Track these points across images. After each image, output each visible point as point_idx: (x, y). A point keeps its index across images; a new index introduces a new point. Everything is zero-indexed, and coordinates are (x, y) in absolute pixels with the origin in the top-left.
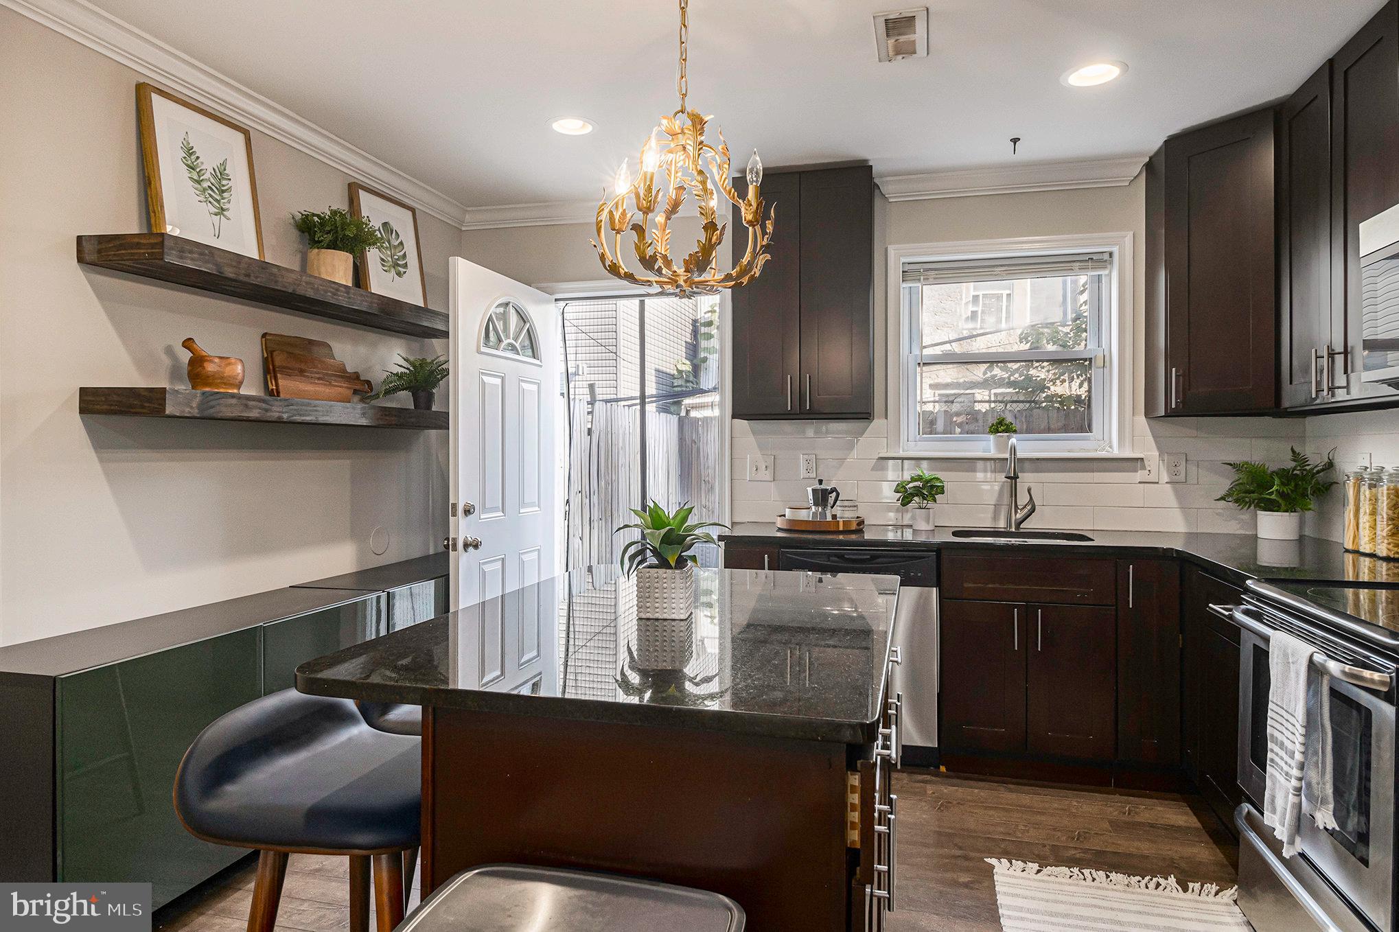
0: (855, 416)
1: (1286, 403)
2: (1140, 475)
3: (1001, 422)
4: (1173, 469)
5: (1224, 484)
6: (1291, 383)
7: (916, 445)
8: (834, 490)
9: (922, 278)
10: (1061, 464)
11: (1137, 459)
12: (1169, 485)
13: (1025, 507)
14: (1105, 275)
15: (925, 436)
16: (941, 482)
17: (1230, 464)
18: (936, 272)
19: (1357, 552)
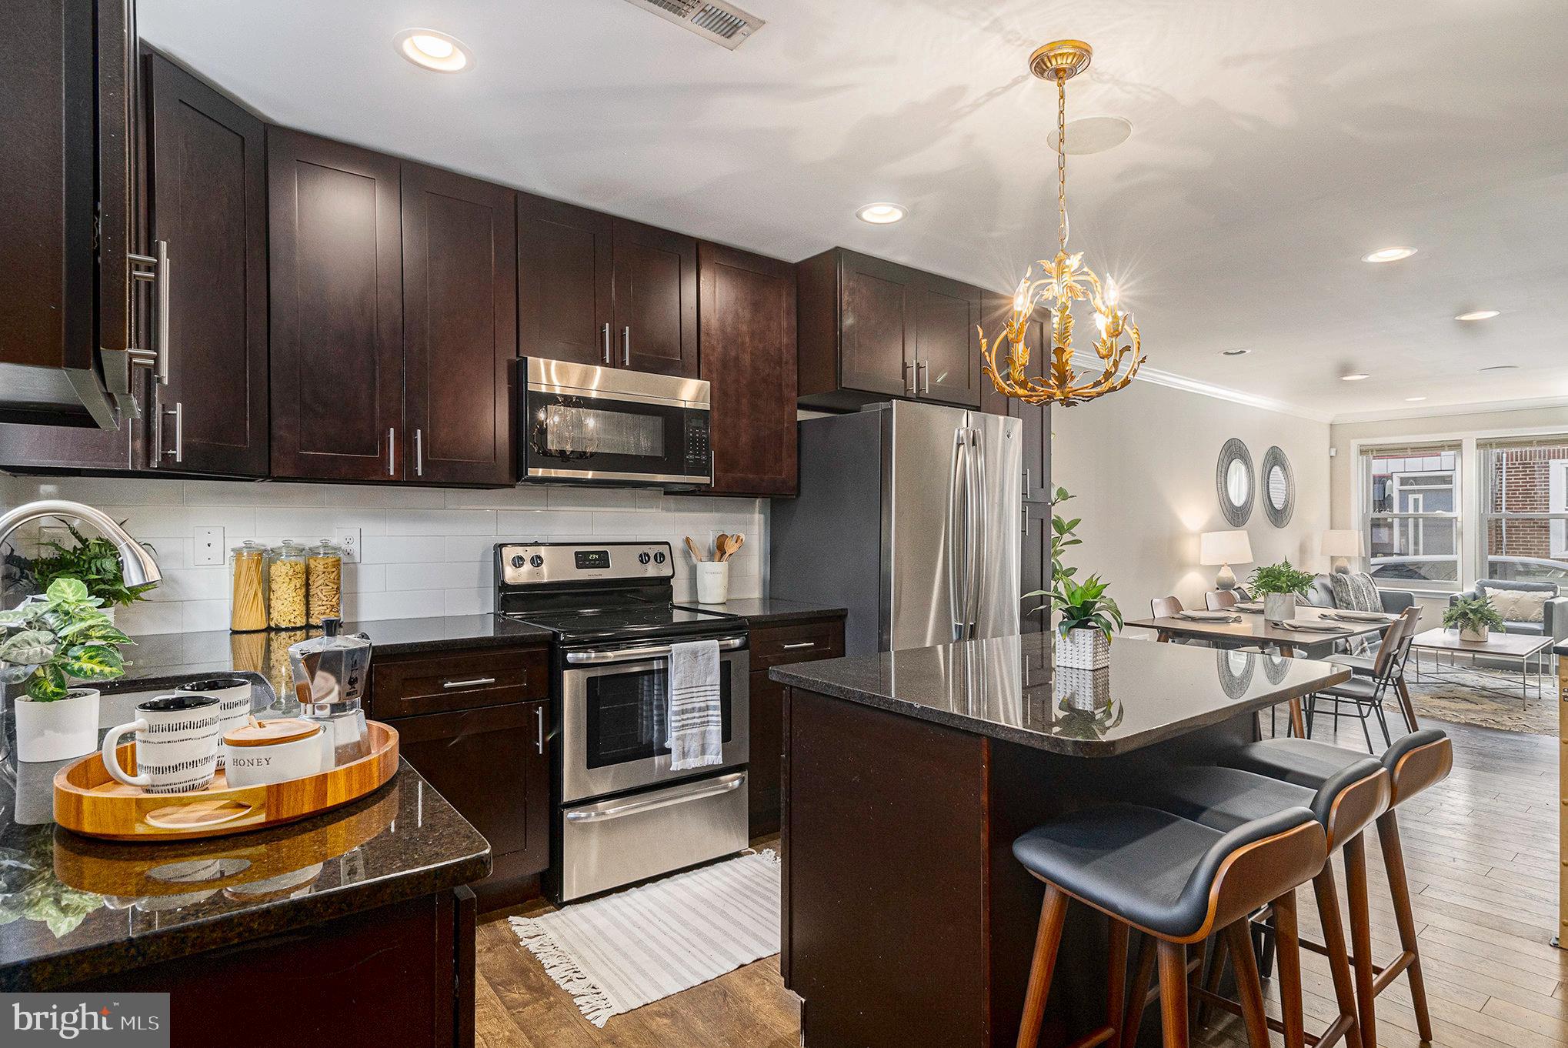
19: (269, 630)
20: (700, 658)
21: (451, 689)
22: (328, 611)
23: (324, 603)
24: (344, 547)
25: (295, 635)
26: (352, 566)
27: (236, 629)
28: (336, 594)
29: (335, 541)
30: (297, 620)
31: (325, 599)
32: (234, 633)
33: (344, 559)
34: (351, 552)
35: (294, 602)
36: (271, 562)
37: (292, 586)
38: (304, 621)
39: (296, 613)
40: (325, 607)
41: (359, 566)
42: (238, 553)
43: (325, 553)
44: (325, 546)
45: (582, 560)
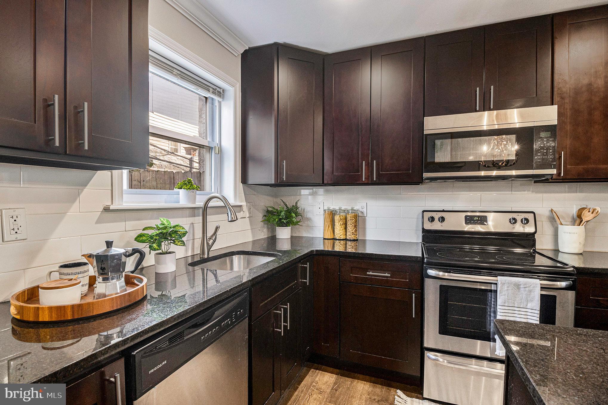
2: (242, 214)
4: (249, 210)
12: (249, 218)
13: (210, 238)
19: (334, 239)
20: (522, 289)
22: (351, 234)
23: (350, 231)
24: (361, 210)
25: (341, 242)
26: (363, 218)
27: (325, 238)
28: (354, 228)
29: (356, 208)
30: (341, 236)
31: (350, 230)
32: (324, 239)
33: (360, 214)
34: (363, 212)
35: (340, 230)
36: (335, 214)
37: (340, 223)
38: (344, 237)
39: (341, 234)
40: (350, 233)
41: (366, 218)
42: (325, 211)
43: (351, 212)
44: (352, 209)
45: (469, 220)
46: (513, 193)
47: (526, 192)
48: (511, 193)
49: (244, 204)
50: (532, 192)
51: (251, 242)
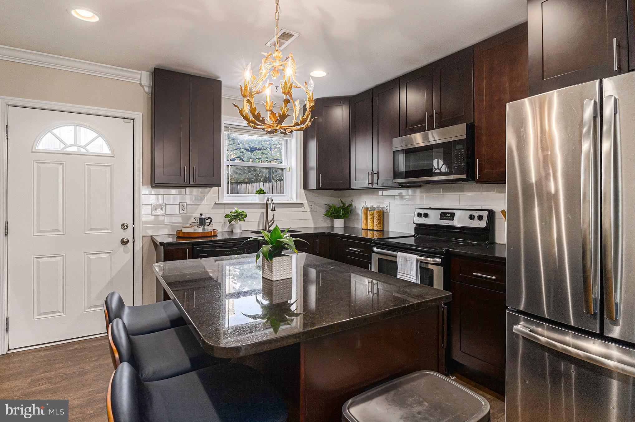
0: (205, 186)
1: (352, 187)
2: (303, 209)
3: (261, 190)
4: (310, 206)
5: (323, 212)
6: (355, 181)
7: (226, 199)
8: (209, 218)
9: (230, 130)
10: (280, 205)
11: (302, 203)
12: (309, 212)
13: (271, 221)
14: (290, 140)
15: (230, 194)
16: (245, 213)
17: (327, 205)
18: (235, 129)
19: (367, 229)
20: (408, 261)
21: (351, 250)
24: (386, 207)
25: (370, 231)
26: (387, 213)
28: (378, 221)
29: (381, 206)
31: (375, 222)
32: (363, 229)
33: (385, 211)
34: (387, 209)
35: (370, 222)
37: (370, 218)
38: (372, 228)
39: (371, 226)
41: (389, 213)
42: (363, 208)
43: (377, 209)
44: (378, 207)
45: (444, 216)
46: (482, 193)
47: (492, 193)
48: (480, 193)
49: (305, 202)
50: (496, 192)
51: (313, 228)
